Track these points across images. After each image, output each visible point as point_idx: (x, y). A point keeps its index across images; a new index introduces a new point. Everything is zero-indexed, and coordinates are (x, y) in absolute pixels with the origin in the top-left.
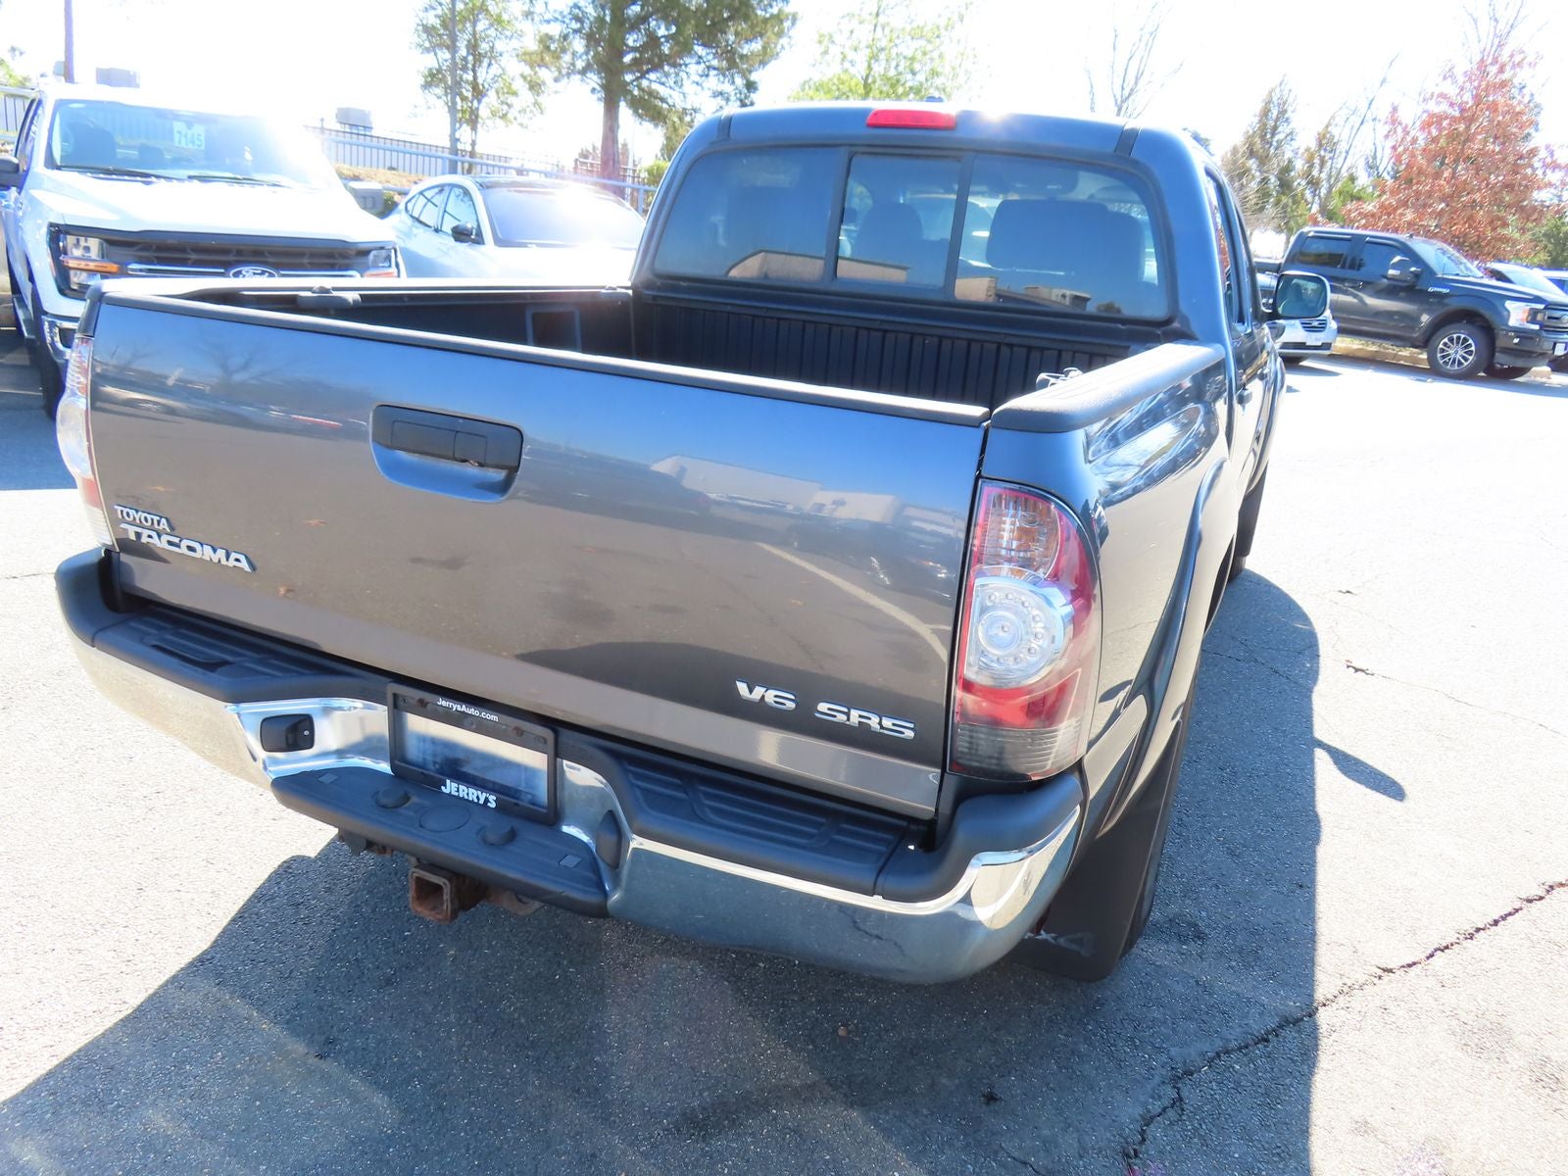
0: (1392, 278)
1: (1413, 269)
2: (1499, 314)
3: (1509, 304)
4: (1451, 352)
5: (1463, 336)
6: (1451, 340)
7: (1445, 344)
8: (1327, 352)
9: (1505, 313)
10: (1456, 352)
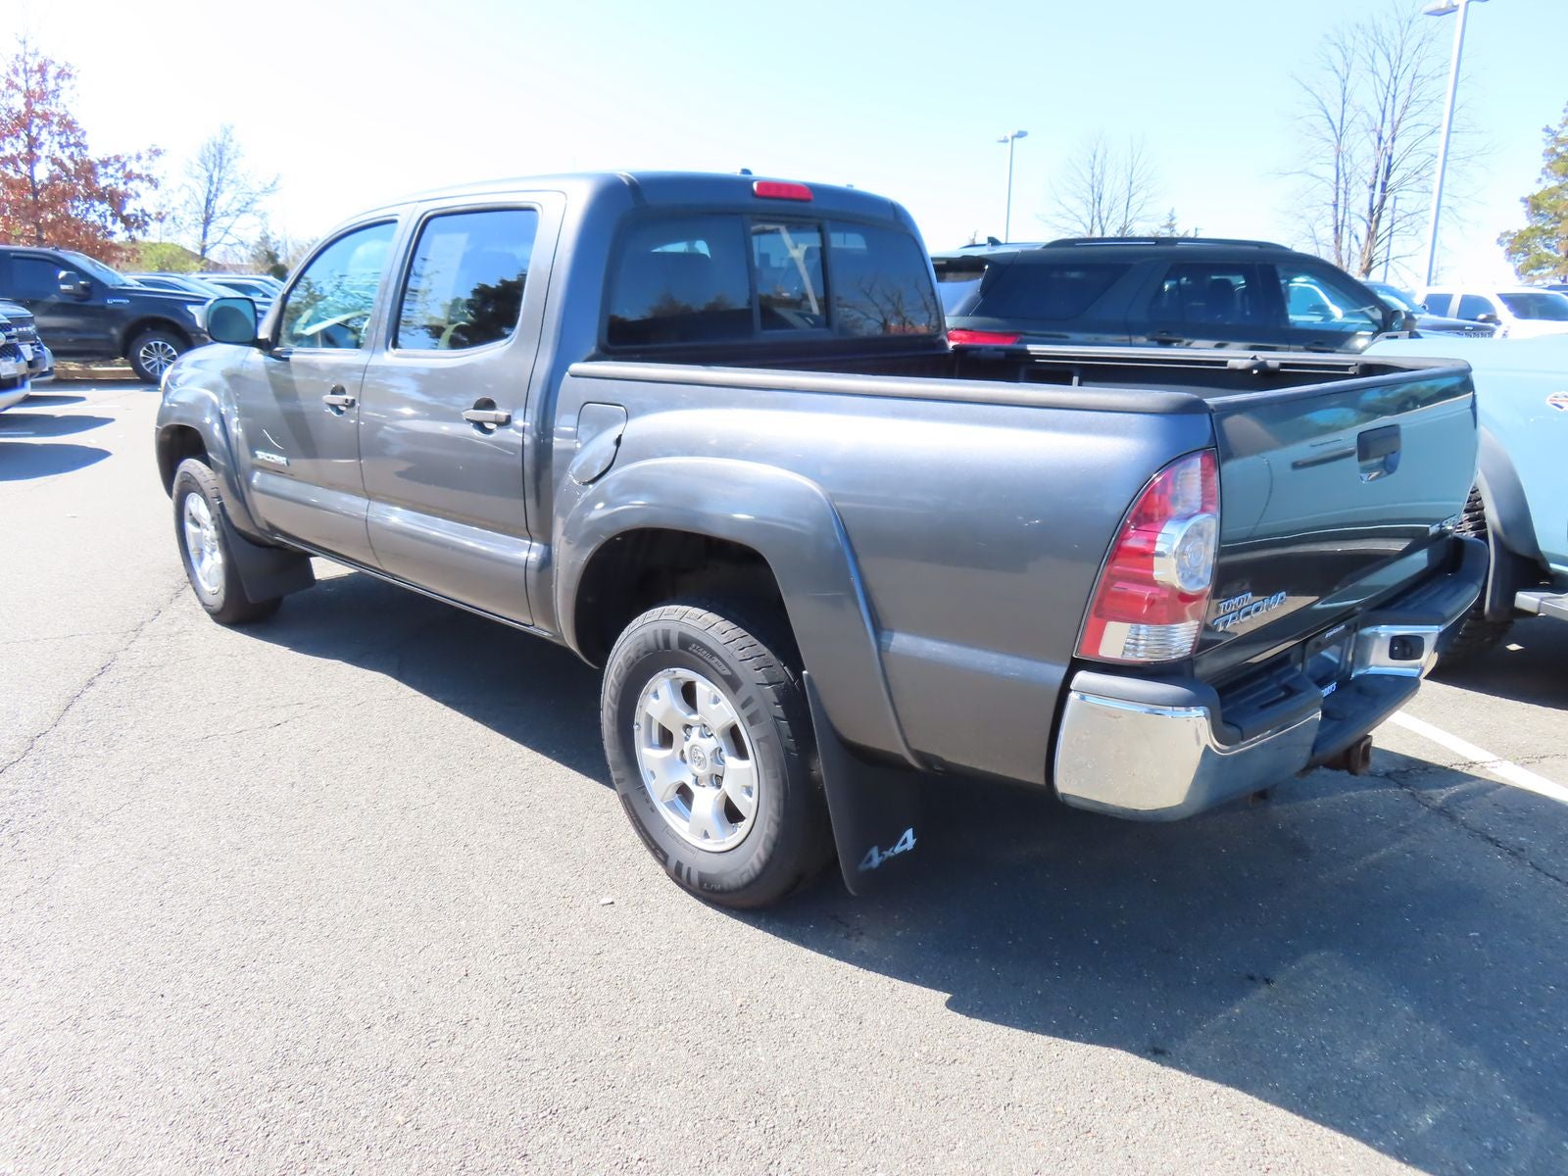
0: (67, 293)
1: (82, 282)
2: (188, 319)
3: (191, 308)
4: (154, 359)
5: (160, 343)
6: (150, 348)
7: (145, 352)
8: (52, 378)
9: (191, 317)
10: (159, 359)
